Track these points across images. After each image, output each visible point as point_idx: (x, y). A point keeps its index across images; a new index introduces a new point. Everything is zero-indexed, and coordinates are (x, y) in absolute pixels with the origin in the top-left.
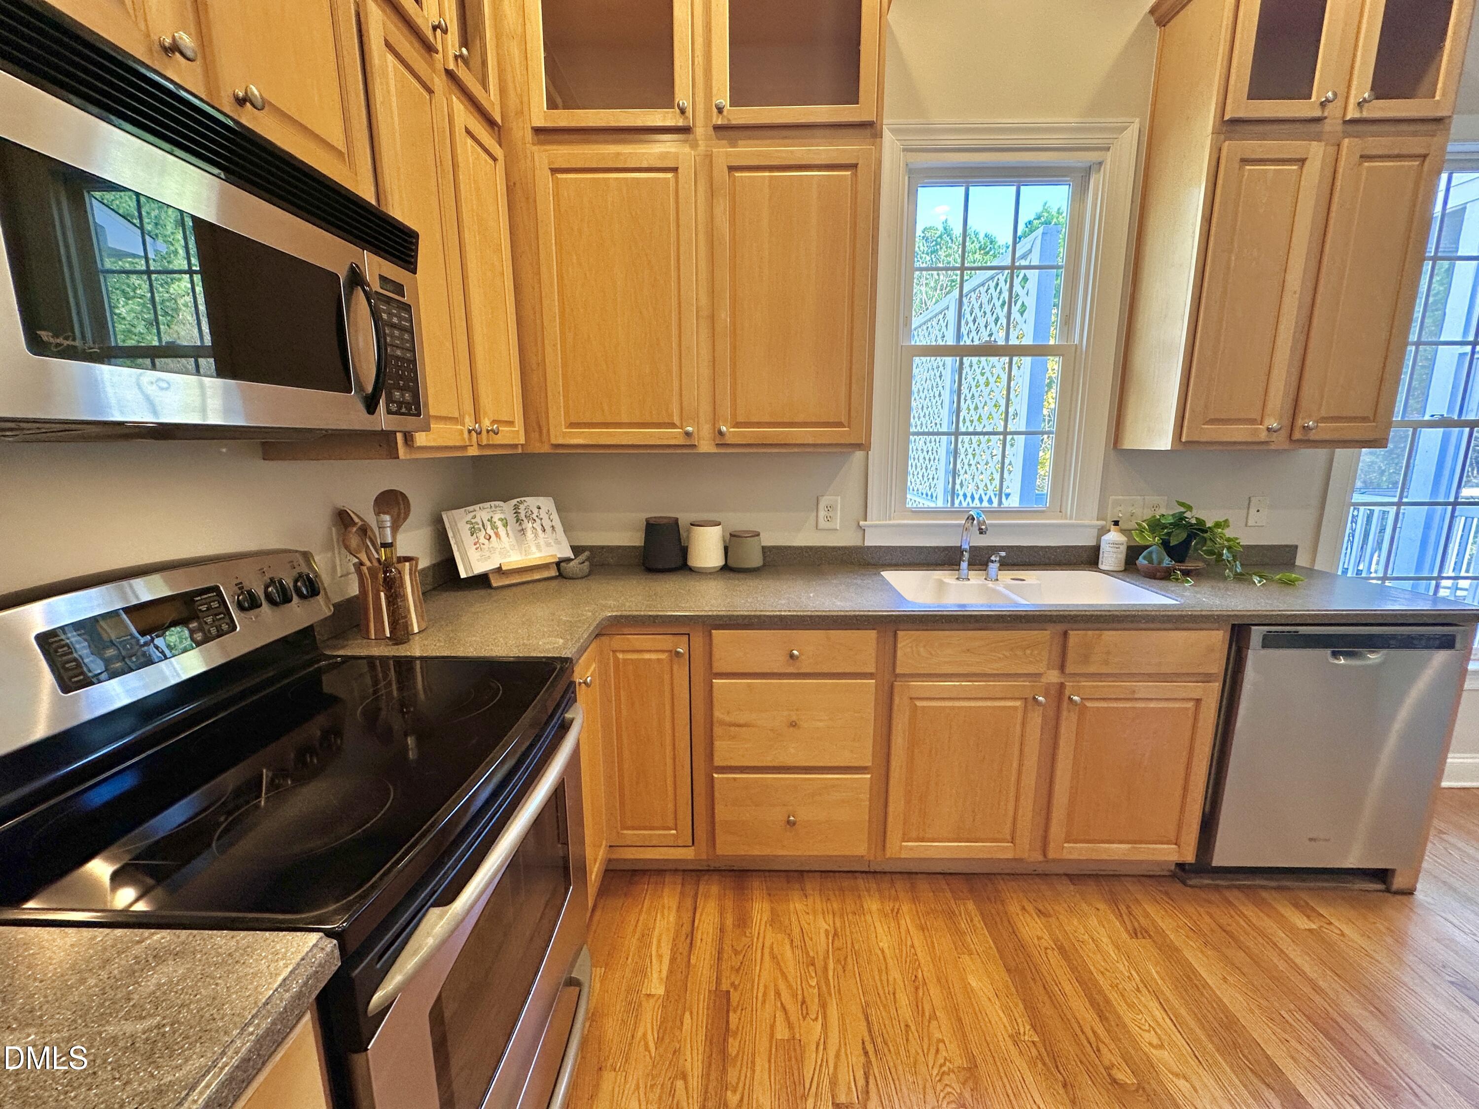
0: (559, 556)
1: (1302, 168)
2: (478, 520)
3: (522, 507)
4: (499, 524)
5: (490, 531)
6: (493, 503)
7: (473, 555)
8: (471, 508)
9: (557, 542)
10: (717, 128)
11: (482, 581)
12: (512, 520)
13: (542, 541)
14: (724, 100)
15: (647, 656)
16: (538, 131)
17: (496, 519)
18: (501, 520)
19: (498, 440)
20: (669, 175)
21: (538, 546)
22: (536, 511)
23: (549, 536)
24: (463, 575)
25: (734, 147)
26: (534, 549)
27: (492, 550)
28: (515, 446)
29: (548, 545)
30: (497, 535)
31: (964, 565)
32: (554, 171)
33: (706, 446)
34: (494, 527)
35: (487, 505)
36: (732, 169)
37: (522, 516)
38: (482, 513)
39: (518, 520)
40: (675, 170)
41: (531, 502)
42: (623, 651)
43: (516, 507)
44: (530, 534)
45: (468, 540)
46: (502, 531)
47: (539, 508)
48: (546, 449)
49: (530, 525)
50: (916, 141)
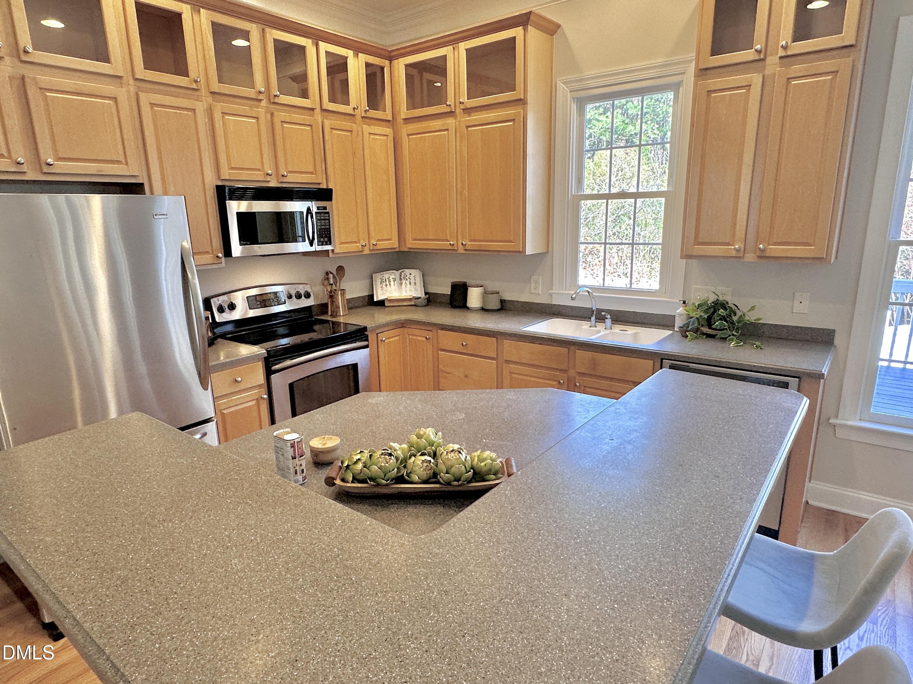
0: (414, 296)
1: (749, 90)
2: (384, 278)
3: (403, 273)
4: (392, 280)
5: (388, 283)
6: (391, 271)
7: (380, 291)
8: (382, 273)
9: (416, 290)
10: (463, 110)
11: (381, 303)
12: (398, 279)
13: (408, 289)
14: (464, 98)
15: (419, 338)
16: (405, 119)
17: (391, 278)
18: (393, 278)
19: (378, 247)
20: (446, 132)
21: (406, 292)
22: (408, 276)
23: (412, 287)
24: (375, 300)
25: (469, 116)
26: (404, 292)
27: (386, 291)
28: (395, 248)
29: (411, 291)
30: (390, 285)
31: (593, 318)
32: (408, 135)
33: (461, 250)
34: (390, 281)
35: (389, 272)
36: (468, 127)
37: (402, 277)
38: (386, 275)
39: (401, 279)
40: (447, 130)
41: (407, 271)
42: (412, 335)
43: (401, 273)
44: (403, 285)
45: (379, 285)
46: (392, 283)
47: (410, 274)
48: (406, 250)
49: (404, 281)
50: (576, 86)
